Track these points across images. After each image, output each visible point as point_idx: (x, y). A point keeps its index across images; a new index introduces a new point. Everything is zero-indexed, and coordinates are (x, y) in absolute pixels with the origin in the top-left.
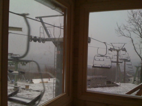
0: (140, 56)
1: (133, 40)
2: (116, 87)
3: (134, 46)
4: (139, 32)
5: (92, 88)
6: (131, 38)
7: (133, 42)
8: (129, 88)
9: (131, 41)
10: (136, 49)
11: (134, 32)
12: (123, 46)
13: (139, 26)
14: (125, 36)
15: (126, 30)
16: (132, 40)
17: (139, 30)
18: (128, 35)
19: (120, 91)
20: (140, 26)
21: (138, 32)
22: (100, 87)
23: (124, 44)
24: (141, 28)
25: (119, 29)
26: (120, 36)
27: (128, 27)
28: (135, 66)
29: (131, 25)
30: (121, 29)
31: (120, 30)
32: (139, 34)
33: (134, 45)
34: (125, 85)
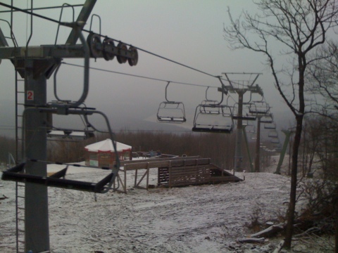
0: (293, 106)
1: (273, 59)
2: (233, 186)
3: (276, 78)
4: (293, 37)
5: (172, 187)
6: (266, 52)
7: (272, 65)
8: (267, 186)
9: (269, 62)
10: (280, 85)
11: (276, 36)
12: (254, 81)
13: (291, 20)
14: (250, 48)
15: (253, 30)
16: (271, 61)
17: (290, 31)
18: (258, 46)
19: (243, 195)
20: (294, 18)
21: (289, 38)
22: (194, 185)
23: (256, 76)
24: (296, 24)
25: (235, 26)
26: (236, 48)
27: (261, 20)
28: (283, 131)
29: (267, 16)
30: (241, 30)
31: (239, 33)
32: (292, 45)
33: (274, 74)
34: (256, 177)
